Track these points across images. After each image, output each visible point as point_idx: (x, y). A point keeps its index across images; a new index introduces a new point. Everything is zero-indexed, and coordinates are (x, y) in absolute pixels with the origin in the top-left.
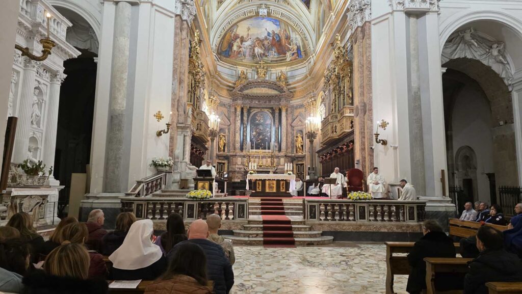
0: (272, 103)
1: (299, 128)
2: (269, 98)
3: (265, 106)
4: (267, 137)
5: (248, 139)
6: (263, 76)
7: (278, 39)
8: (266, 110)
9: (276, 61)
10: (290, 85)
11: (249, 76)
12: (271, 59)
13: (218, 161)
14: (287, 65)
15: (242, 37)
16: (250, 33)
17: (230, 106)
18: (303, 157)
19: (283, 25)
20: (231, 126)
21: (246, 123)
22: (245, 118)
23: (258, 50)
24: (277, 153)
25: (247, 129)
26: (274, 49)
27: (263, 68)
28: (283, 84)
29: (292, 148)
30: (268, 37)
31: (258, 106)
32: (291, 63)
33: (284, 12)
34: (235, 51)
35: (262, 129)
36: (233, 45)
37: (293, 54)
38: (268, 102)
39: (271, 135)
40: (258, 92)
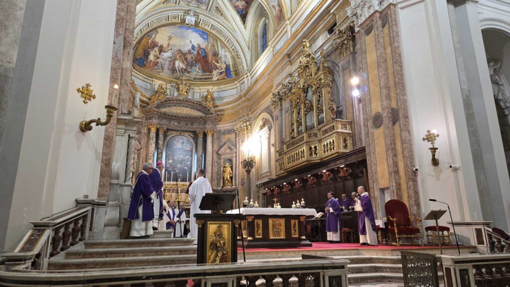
0: (195, 126)
1: (228, 156)
2: (192, 120)
3: (187, 129)
4: (187, 166)
6: (185, 94)
7: (204, 54)
8: (187, 134)
9: (200, 79)
10: (217, 106)
12: (194, 76)
14: (214, 84)
15: (161, 46)
16: (172, 42)
18: (233, 191)
19: (211, 40)
20: (142, 150)
21: (162, 148)
22: (161, 142)
25: (162, 156)
26: (198, 65)
27: (186, 85)
29: (218, 180)
30: (192, 51)
31: (178, 129)
32: (218, 83)
33: (215, 24)
34: (151, 61)
36: (149, 54)
37: (221, 73)
38: (189, 125)
39: (191, 164)
40: (179, 111)
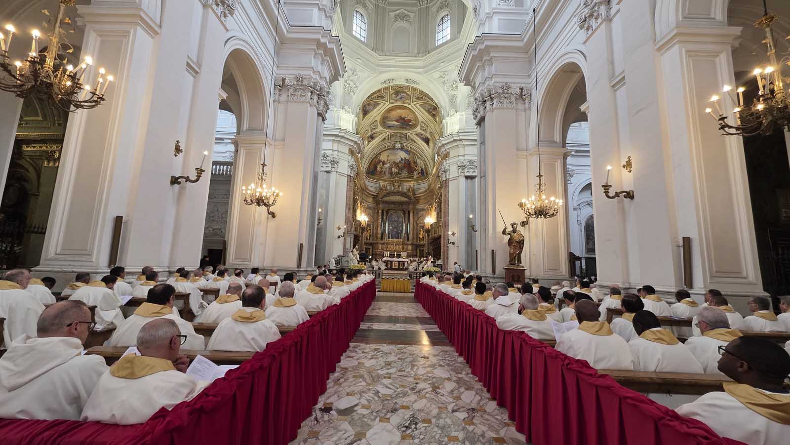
0: (403, 207)
1: (421, 225)
2: (401, 203)
3: (399, 209)
4: (400, 230)
5: (387, 232)
6: (398, 188)
7: (408, 163)
8: (399, 211)
9: (407, 177)
10: (415, 195)
11: (388, 187)
12: (403, 176)
13: (365, 247)
14: (414, 181)
15: (384, 162)
16: (389, 158)
17: (374, 209)
18: (424, 245)
19: (411, 155)
20: (375, 222)
21: (385, 220)
22: (385, 217)
23: (394, 170)
24: (406, 242)
25: (385, 225)
26: (406, 170)
27: (398, 182)
28: (411, 194)
29: (417, 238)
30: (401, 161)
31: (394, 209)
32: (417, 180)
33: (412, 146)
34: (378, 171)
35: (396, 224)
36: (377, 167)
37: (419, 173)
38: (400, 206)
39: (402, 229)
40: (394, 199)
